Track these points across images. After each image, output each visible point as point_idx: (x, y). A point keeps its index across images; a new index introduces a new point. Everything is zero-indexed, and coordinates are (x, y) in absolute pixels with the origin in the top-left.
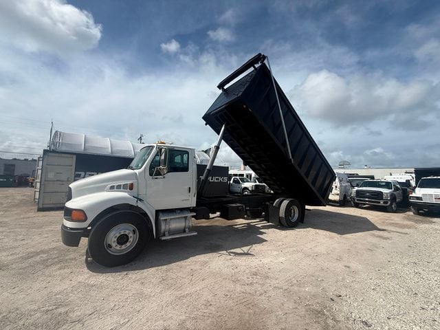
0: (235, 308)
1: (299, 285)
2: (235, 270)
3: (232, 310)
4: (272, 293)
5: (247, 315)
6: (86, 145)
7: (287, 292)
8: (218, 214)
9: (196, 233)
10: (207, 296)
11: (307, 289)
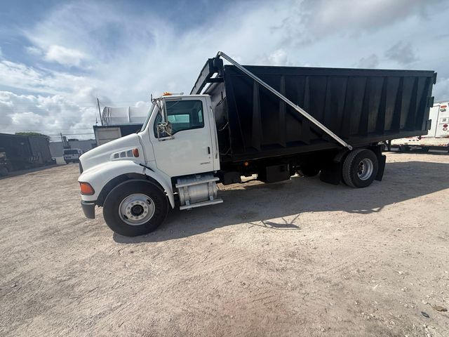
0: (250, 306)
1: (361, 279)
2: (266, 247)
3: (245, 309)
4: (311, 289)
5: (264, 321)
6: (131, 116)
7: (338, 290)
8: (255, 176)
9: (222, 201)
10: (219, 282)
11: (374, 288)
